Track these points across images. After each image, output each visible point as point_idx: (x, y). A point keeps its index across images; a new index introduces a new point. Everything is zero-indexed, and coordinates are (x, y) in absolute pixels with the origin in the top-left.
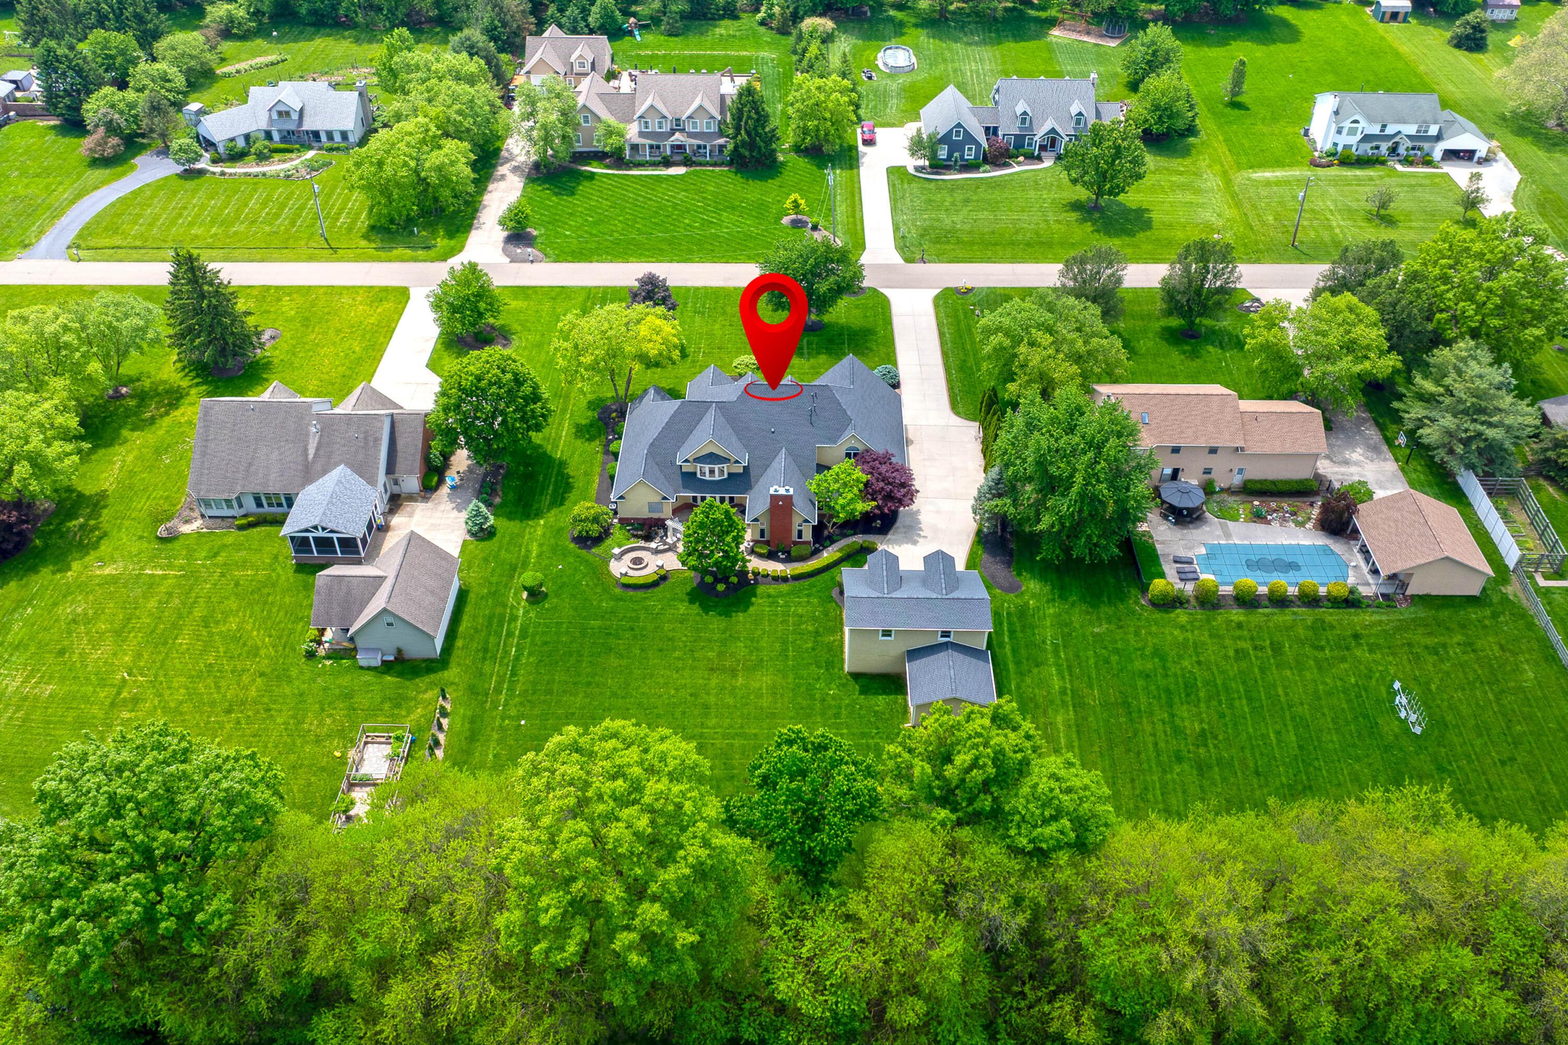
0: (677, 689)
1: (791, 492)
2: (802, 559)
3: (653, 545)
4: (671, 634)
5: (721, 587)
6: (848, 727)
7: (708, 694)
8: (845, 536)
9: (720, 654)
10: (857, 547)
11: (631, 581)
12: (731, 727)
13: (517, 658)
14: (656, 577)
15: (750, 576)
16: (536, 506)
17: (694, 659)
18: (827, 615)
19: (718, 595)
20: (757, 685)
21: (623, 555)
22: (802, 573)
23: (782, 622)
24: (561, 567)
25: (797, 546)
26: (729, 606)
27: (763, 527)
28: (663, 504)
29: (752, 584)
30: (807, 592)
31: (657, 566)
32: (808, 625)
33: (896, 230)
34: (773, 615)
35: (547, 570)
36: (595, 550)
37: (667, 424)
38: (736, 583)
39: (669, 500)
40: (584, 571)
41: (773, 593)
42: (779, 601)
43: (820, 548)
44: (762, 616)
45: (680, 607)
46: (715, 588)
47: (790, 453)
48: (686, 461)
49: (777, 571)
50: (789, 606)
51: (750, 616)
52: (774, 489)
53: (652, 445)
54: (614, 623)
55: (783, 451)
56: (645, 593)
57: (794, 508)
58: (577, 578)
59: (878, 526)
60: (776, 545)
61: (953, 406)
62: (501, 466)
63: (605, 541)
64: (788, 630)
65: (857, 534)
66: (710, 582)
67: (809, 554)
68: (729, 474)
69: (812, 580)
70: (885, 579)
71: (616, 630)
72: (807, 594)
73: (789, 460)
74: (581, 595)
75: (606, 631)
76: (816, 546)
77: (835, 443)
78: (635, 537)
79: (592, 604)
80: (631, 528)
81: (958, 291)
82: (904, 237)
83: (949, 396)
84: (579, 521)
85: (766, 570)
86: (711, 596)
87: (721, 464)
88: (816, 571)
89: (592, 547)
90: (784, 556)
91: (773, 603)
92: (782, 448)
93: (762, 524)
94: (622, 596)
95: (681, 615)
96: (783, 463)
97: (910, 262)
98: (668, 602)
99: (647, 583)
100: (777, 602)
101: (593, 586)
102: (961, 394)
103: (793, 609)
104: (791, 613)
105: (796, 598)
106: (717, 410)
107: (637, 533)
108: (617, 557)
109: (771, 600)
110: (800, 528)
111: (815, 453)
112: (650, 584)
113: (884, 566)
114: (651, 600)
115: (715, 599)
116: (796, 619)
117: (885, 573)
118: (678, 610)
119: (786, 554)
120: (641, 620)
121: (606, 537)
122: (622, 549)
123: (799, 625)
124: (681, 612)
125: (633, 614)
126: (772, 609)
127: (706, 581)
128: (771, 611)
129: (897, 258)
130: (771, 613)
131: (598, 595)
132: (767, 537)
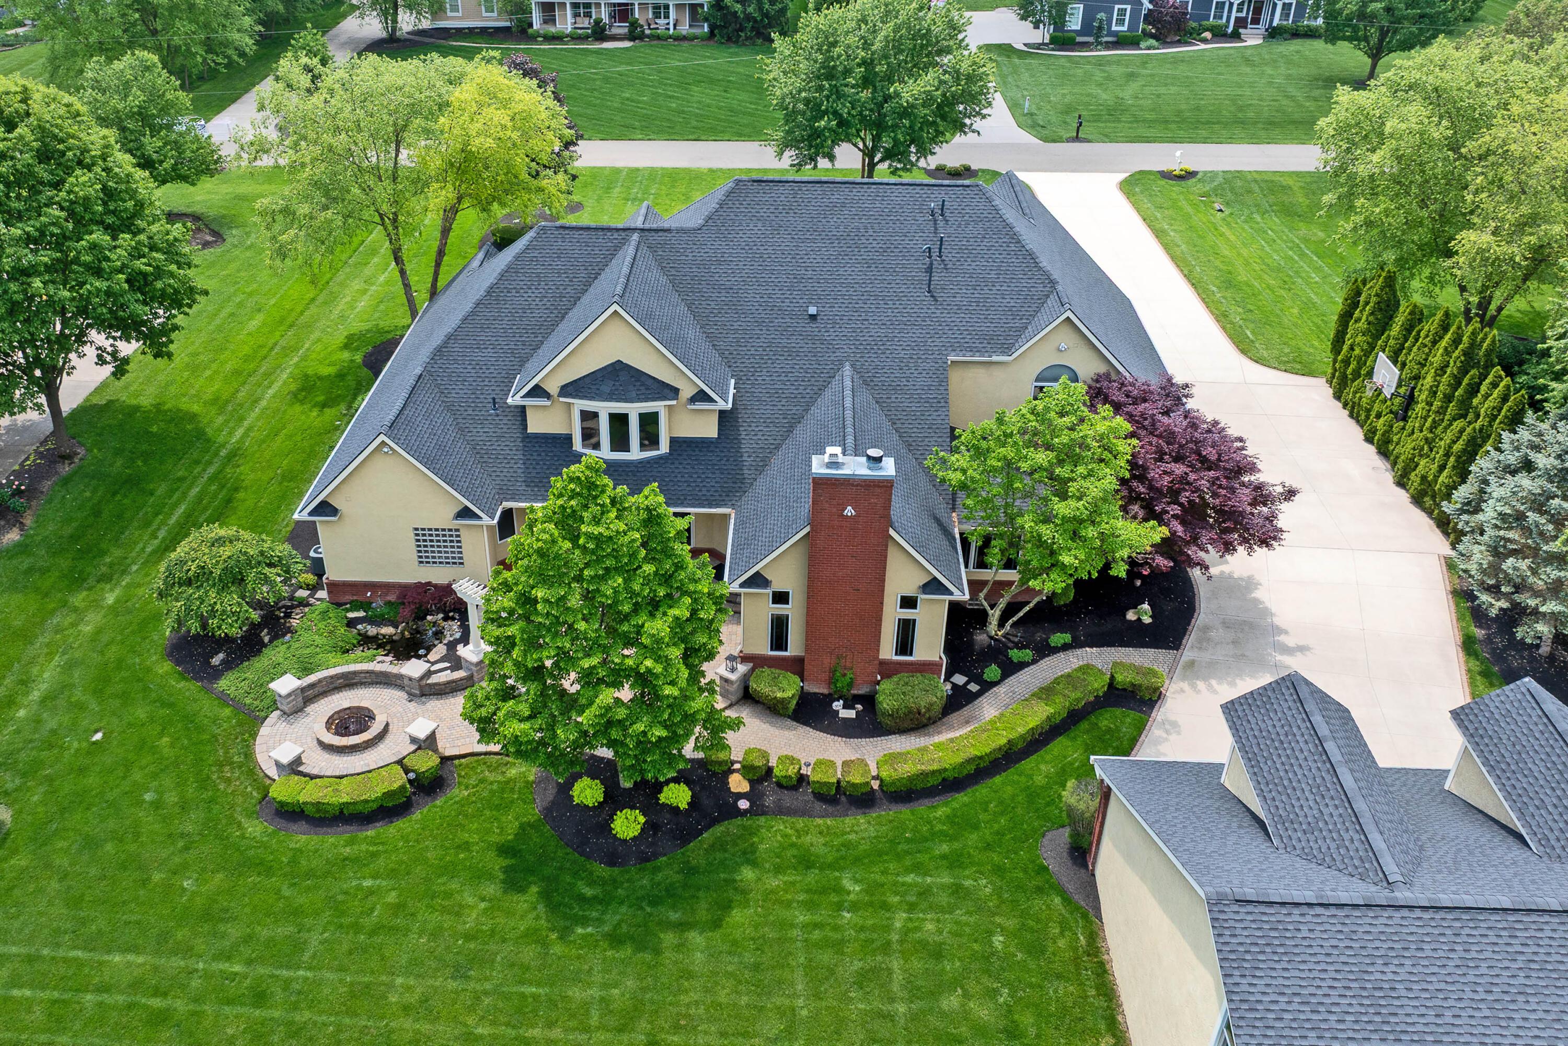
1: (889, 468)
2: (914, 723)
3: (414, 668)
5: (628, 824)
8: (1044, 651)
10: (1099, 685)
14: (399, 779)
15: (738, 783)
18: (1036, 949)
19: (617, 854)
21: (308, 701)
22: (924, 775)
23: (862, 979)
24: (98, 736)
25: (895, 679)
26: (655, 902)
27: (780, 609)
28: (462, 533)
29: (744, 813)
30: (945, 848)
31: (413, 740)
32: (966, 995)
33: (1014, 106)
34: (825, 944)
35: (51, 746)
36: (224, 684)
37: (490, 291)
38: (683, 806)
39: (479, 517)
40: (166, 751)
41: (820, 850)
42: (847, 884)
43: (974, 687)
44: (781, 941)
45: (470, 900)
46: (605, 828)
47: (866, 380)
48: (537, 391)
49: (832, 764)
50: (885, 906)
51: (735, 943)
52: (826, 458)
53: (439, 352)
54: (201, 966)
55: (847, 370)
56: (351, 843)
57: (892, 532)
58: (137, 776)
59: (1147, 620)
60: (825, 676)
61: (1244, 347)
62: (67, 458)
63: (259, 651)
64: (889, 1017)
65: (1081, 645)
66: (590, 802)
67: (938, 708)
68: (674, 441)
69: (962, 798)
70: (1360, 805)
71: (196, 1000)
72: (944, 857)
73: (865, 396)
74: (121, 841)
75: (156, 1003)
76: (959, 679)
77: (1007, 349)
78: (366, 641)
79: (145, 882)
80: (361, 614)
81: (1167, 175)
82: (1032, 114)
83: (1224, 328)
84: (180, 585)
85: (792, 760)
86: (589, 857)
87: (647, 400)
88: (971, 768)
89: (217, 674)
90: (851, 714)
91: (824, 891)
92: (842, 364)
93: (781, 598)
94: (265, 846)
95: (468, 937)
96: (848, 403)
97: (1054, 141)
98: (427, 880)
99: (366, 801)
100: (839, 890)
101: (177, 810)
102: (1252, 326)
103: (899, 920)
104: (895, 937)
105: (908, 871)
106: (644, 249)
107: (372, 631)
108: (285, 708)
109: (812, 877)
110: (908, 614)
111: (943, 381)
112: (375, 806)
113: (1330, 746)
114: (366, 871)
115: (601, 870)
116: (917, 964)
117: (1348, 780)
118: (458, 912)
119: (859, 707)
120: (306, 956)
121: (271, 641)
122: (313, 678)
123: (934, 994)
124: (470, 921)
125: (285, 930)
126: (817, 918)
127: (576, 801)
128: (816, 926)
129: (1026, 138)
130: (816, 935)
131: (180, 844)
132: (795, 647)
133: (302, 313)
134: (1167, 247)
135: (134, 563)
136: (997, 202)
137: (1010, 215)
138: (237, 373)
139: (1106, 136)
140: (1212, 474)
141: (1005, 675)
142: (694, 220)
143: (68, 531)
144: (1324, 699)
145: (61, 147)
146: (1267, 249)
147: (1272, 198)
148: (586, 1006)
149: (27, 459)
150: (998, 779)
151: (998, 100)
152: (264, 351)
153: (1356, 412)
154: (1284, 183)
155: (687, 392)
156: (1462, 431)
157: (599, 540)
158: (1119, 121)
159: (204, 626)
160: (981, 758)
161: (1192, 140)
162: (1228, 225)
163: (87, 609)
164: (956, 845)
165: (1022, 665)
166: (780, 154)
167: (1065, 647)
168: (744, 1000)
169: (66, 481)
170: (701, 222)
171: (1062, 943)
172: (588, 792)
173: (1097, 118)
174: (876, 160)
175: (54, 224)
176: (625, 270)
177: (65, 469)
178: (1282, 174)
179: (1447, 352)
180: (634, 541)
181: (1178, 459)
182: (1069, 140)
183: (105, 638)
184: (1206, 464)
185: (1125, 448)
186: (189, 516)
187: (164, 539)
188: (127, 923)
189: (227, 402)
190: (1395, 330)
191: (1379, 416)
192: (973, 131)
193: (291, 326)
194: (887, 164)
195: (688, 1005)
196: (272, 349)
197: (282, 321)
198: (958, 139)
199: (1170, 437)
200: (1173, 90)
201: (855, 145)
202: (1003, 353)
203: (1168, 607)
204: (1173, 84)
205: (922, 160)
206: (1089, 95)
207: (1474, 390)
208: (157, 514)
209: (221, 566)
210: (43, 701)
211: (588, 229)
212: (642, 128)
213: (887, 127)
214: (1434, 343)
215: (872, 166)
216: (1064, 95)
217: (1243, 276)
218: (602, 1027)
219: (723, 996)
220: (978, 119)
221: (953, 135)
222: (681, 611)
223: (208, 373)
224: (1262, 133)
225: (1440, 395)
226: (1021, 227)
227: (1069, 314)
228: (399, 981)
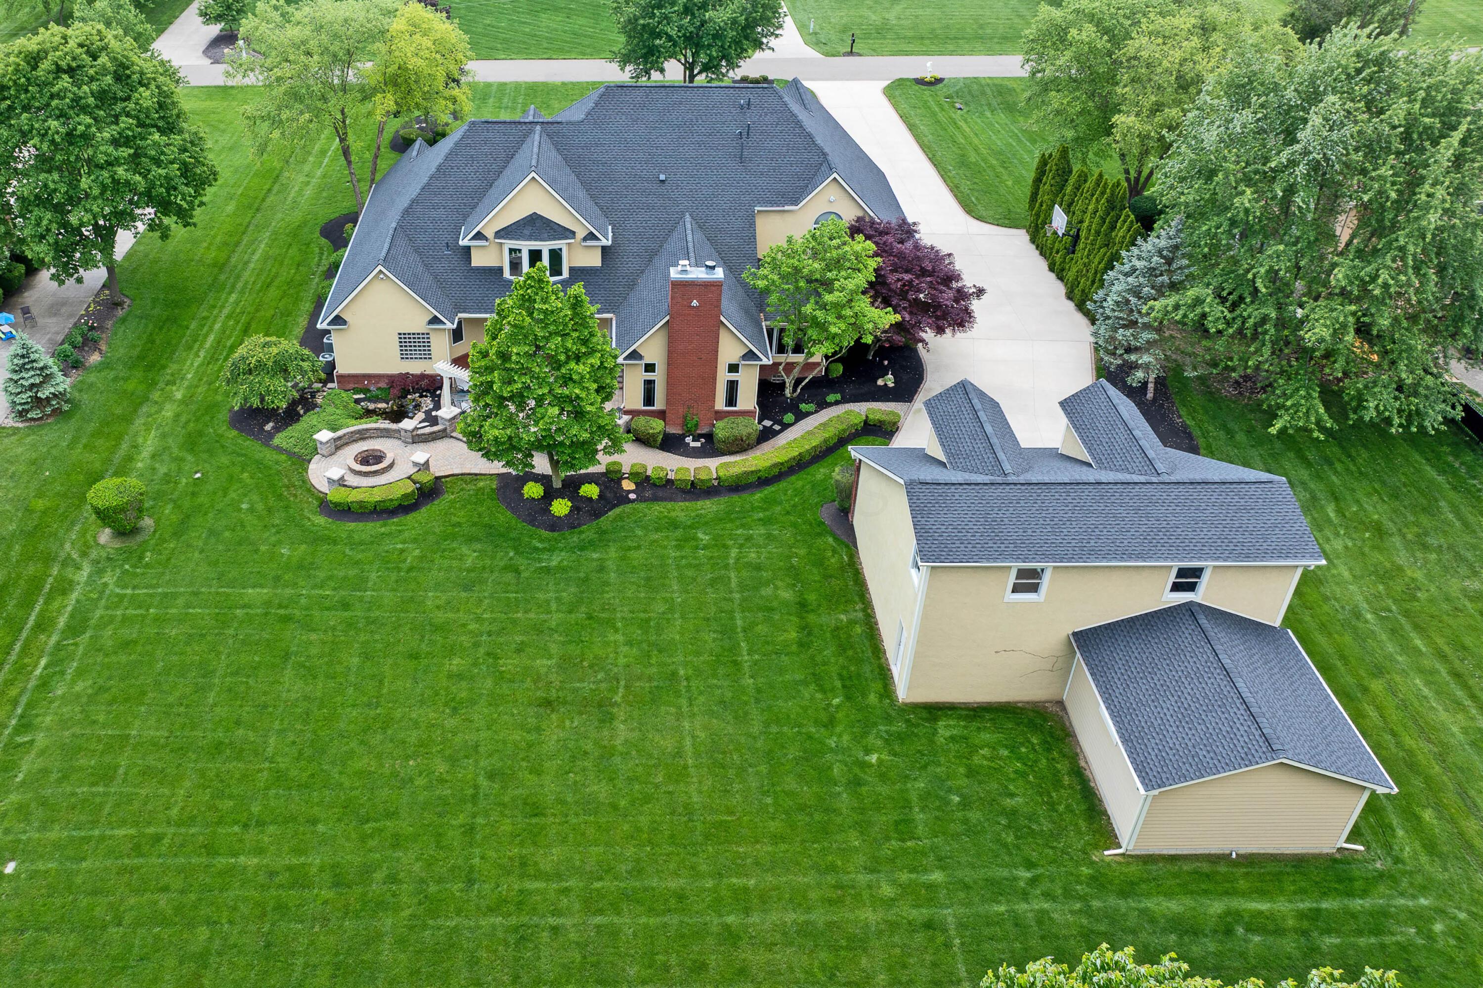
0: (453, 761)
1: (719, 273)
2: (739, 446)
3: (408, 426)
4: (440, 617)
5: (561, 507)
6: (942, 863)
7: (537, 771)
8: (823, 405)
9: (566, 664)
10: (858, 422)
11: (353, 497)
12: (607, 870)
13: (44, 684)
14: (410, 487)
15: (628, 485)
16: (173, 367)
17: (500, 677)
18: (818, 564)
19: (555, 525)
20: (668, 744)
21: (338, 448)
22: (747, 474)
23: (713, 582)
24: (198, 475)
25: (726, 420)
26: (582, 549)
27: (650, 376)
28: (431, 336)
29: (633, 501)
30: (761, 515)
31: (415, 464)
32: (776, 588)
33: (802, 27)
34: (690, 566)
35: (168, 482)
36: (277, 440)
37: (438, 169)
38: (595, 497)
39: (444, 323)
40: (249, 481)
41: (683, 519)
42: (700, 535)
43: (777, 427)
44: (661, 566)
45: (467, 552)
46: (547, 511)
47: (701, 226)
48: (479, 236)
49: (688, 470)
50: (725, 546)
51: (634, 567)
52: (680, 268)
53: (407, 211)
54: (304, 592)
55: (688, 218)
56: (385, 525)
57: (722, 318)
58: (233, 495)
59: (891, 384)
60: (680, 421)
61: (969, 209)
62: (118, 304)
63: (298, 420)
64: (731, 600)
65: (848, 402)
66: (535, 496)
67: (754, 437)
68: (572, 269)
69: (768, 490)
70: (994, 440)
71: (307, 609)
72: (760, 520)
73: (699, 235)
74: (234, 530)
75: (282, 612)
76: (767, 423)
77: (796, 202)
78: (369, 413)
79: (256, 551)
80: (362, 396)
81: (920, 82)
82: (816, 34)
83: (955, 196)
84: (244, 374)
85: (662, 469)
86: (538, 527)
87: (554, 239)
88: (776, 471)
89: (271, 435)
90: (698, 444)
91: (686, 540)
92: (683, 213)
93: (650, 368)
94: (326, 528)
95: (469, 571)
96: (690, 238)
97: (833, 56)
98: (437, 543)
99: (391, 500)
100: (695, 538)
101: (265, 512)
102: (976, 194)
103: (734, 552)
104: (731, 561)
105: (737, 528)
106: (545, 137)
107: (371, 406)
108: (325, 452)
109: (679, 533)
110: (733, 376)
111: (752, 225)
112: (396, 503)
113: (981, 414)
114: (397, 540)
115: (545, 534)
116: (744, 574)
117: (989, 429)
118: (461, 558)
119: (703, 440)
120: (370, 584)
121: (305, 413)
122: (340, 433)
123: (756, 589)
124: (469, 562)
125: (352, 572)
126: (683, 554)
127: (526, 496)
128: (682, 557)
129: (811, 53)
130: (684, 562)
131: (274, 530)
132: (659, 404)
133: (263, 200)
134: (918, 138)
135: (188, 373)
136: (786, 99)
137: (795, 108)
138: (225, 244)
139: (874, 50)
140: (928, 279)
141: (797, 420)
142: (579, 116)
143: (135, 352)
144: (982, 395)
145: (128, 72)
146: (994, 137)
147: (999, 99)
148: (548, 602)
149: (89, 306)
150: (793, 478)
151: (789, 23)
152: (242, 229)
153: (1043, 251)
154: (1010, 86)
155: (581, 234)
156: (1105, 254)
157: (545, 312)
158: (885, 38)
159: (262, 400)
160: (782, 464)
161: (941, 53)
162: (965, 121)
163: (164, 402)
164: (767, 513)
165: (808, 414)
166: (622, 69)
167: (837, 403)
168: (642, 595)
169: (124, 320)
170: (583, 116)
171: (833, 560)
172: (534, 490)
173: (867, 36)
174: (696, 72)
175: (128, 129)
176: (536, 150)
177: (120, 313)
178: (1009, 79)
179: (1098, 201)
180: (566, 315)
181: (907, 271)
182: (847, 54)
183: (183, 419)
184: (924, 273)
185: (873, 264)
186: (219, 342)
187: (205, 357)
188: (251, 573)
189: (224, 265)
190: (1069, 189)
191: (1057, 252)
192: (770, 48)
193: (258, 210)
194: (704, 75)
195: (609, 599)
196: (248, 226)
197: (250, 207)
198: (758, 55)
199: (901, 255)
200: (928, 11)
201: (679, 61)
202: (792, 204)
203: (905, 377)
204: (929, 7)
205: (731, 71)
206: (861, 17)
207: (1113, 227)
208: (195, 341)
209: (272, 360)
210: (153, 456)
211: (505, 122)
212: (504, 50)
213: (703, 46)
214: (1093, 195)
215: (692, 78)
216: (842, 17)
217: (973, 157)
218: (558, 611)
219: (629, 594)
220: (772, 38)
221: (754, 51)
222: (595, 360)
223: (205, 245)
224: (997, 47)
225: (1093, 231)
226: (802, 115)
227: (835, 175)
228: (430, 594)
